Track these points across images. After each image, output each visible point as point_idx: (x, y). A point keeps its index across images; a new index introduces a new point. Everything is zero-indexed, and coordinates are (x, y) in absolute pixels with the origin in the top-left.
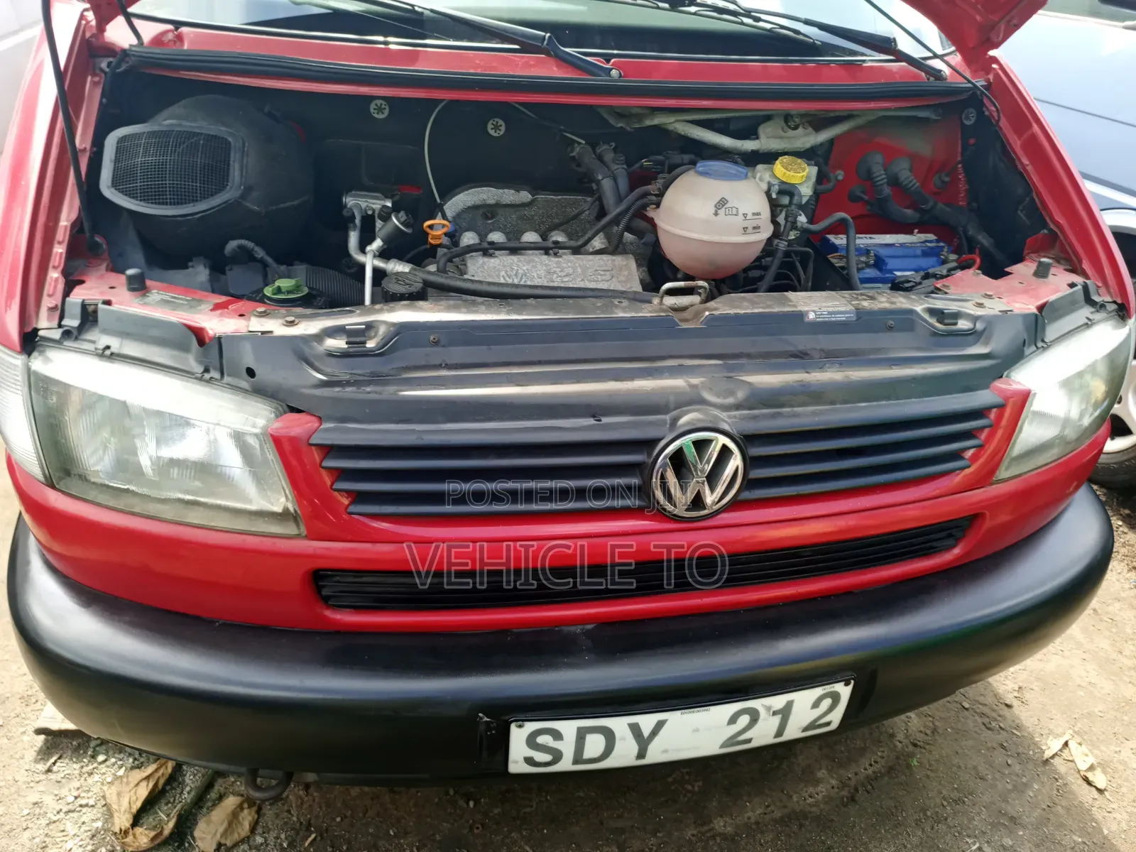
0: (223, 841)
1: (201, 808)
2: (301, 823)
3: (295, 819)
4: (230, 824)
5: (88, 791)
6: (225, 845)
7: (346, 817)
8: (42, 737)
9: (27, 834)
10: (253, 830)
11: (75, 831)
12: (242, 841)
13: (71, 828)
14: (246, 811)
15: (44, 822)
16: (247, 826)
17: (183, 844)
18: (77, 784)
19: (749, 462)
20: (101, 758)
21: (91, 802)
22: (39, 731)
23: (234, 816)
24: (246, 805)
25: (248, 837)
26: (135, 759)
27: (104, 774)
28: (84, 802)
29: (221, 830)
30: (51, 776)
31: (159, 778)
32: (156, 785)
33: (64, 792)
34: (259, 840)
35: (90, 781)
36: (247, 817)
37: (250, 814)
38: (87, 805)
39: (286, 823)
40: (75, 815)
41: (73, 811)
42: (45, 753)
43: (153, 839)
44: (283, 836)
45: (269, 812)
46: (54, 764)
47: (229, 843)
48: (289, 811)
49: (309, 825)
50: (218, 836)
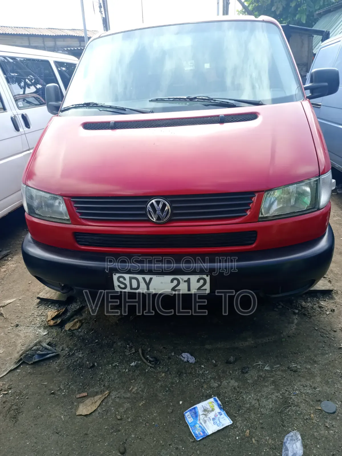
0: (71, 328)
1: (69, 321)
2: (91, 328)
3: (90, 327)
4: (74, 325)
5: (45, 313)
6: (71, 329)
7: (103, 329)
8: (39, 300)
9: (29, 319)
10: (79, 328)
11: (39, 320)
12: (76, 329)
13: (38, 319)
14: (78, 323)
15: (33, 317)
16: (78, 326)
17: (62, 327)
18: (43, 311)
19: (173, 208)
20: (50, 306)
21: (45, 315)
22: (38, 298)
23: (75, 323)
24: (79, 322)
25: (77, 329)
26: (57, 308)
27: (49, 310)
28: (43, 314)
29: (71, 325)
30: (38, 309)
31: (60, 312)
32: (59, 313)
33: (40, 312)
34: (80, 330)
35: (46, 311)
36: (78, 325)
37: (79, 324)
38: (43, 315)
39: (87, 328)
40: (40, 317)
41: (40, 316)
42: (39, 303)
43: (54, 323)
44: (86, 331)
45: (84, 325)
46: (40, 306)
47: (72, 329)
48: (89, 326)
49: (93, 329)
50: (70, 327)
